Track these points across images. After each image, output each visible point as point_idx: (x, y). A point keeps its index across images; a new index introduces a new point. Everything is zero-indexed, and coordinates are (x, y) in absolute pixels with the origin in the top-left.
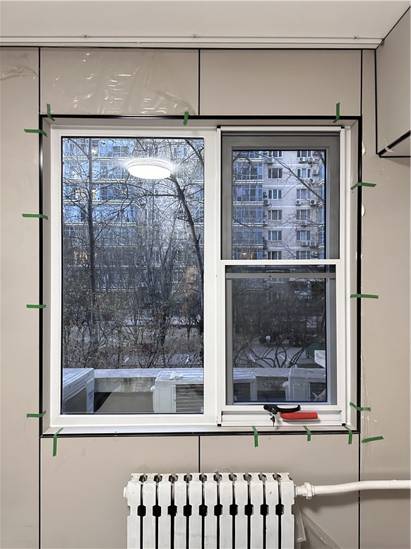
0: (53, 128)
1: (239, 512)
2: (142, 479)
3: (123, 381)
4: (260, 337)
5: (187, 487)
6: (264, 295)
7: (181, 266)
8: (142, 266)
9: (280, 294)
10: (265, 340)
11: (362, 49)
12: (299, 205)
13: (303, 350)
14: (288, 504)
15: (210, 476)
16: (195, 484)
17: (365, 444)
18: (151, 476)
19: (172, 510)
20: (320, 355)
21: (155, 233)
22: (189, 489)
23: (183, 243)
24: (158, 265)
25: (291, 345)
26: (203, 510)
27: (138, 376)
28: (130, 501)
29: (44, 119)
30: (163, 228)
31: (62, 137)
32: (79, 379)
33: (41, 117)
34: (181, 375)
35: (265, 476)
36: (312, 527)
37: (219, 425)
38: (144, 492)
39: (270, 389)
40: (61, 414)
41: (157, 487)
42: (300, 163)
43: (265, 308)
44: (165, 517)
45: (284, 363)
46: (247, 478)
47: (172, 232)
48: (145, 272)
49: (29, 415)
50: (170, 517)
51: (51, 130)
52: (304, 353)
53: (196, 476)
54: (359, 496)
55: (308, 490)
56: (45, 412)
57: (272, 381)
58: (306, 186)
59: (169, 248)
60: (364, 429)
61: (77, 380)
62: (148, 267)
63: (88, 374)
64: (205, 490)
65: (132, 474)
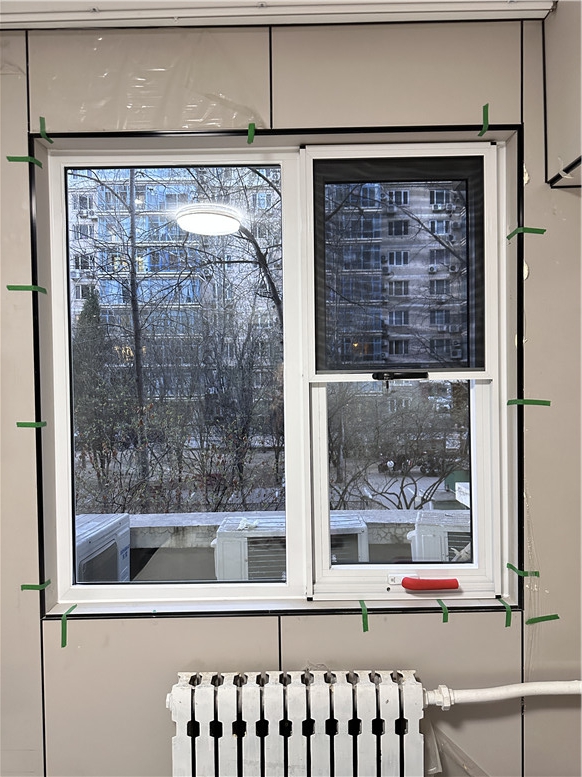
0: (53, 155)
1: (339, 730)
2: (194, 681)
3: (172, 531)
4: (379, 463)
5: (261, 693)
6: (384, 404)
7: (265, 364)
8: (211, 364)
9: (406, 402)
10: (386, 468)
11: (522, 20)
12: (434, 273)
13: (440, 481)
14: (414, 718)
15: (296, 676)
16: (273, 688)
17: (531, 626)
18: (207, 677)
19: (239, 728)
20: (463, 489)
21: (228, 317)
22: (265, 697)
23: (266, 331)
24: (232, 363)
25: (423, 474)
26: (286, 728)
27: (195, 523)
28: (176, 714)
29: (36, 140)
30: (239, 309)
31: (66, 169)
32: (105, 531)
33: (31, 137)
34: (255, 523)
35: (379, 676)
36: (451, 750)
37: (310, 599)
38: (196, 701)
39: (390, 542)
40: (75, 583)
41: (216, 693)
42: (434, 212)
43: (385, 422)
44: (228, 738)
45: (413, 499)
46: (352, 679)
47: (252, 315)
48: (215, 373)
49: (24, 587)
50: (235, 738)
51: (49, 157)
52: (442, 485)
53: (274, 675)
54: (523, 704)
55: (444, 697)
56: (49, 582)
57: (392, 530)
58: (443, 245)
59: (248, 339)
60: (530, 605)
61: (102, 532)
62: (218, 365)
63: (120, 523)
64: (287, 697)
65: (179, 674)
